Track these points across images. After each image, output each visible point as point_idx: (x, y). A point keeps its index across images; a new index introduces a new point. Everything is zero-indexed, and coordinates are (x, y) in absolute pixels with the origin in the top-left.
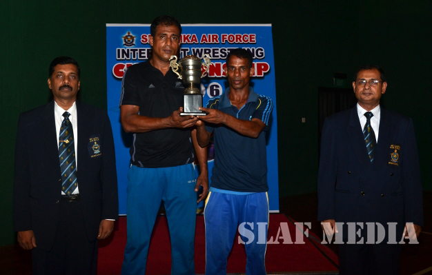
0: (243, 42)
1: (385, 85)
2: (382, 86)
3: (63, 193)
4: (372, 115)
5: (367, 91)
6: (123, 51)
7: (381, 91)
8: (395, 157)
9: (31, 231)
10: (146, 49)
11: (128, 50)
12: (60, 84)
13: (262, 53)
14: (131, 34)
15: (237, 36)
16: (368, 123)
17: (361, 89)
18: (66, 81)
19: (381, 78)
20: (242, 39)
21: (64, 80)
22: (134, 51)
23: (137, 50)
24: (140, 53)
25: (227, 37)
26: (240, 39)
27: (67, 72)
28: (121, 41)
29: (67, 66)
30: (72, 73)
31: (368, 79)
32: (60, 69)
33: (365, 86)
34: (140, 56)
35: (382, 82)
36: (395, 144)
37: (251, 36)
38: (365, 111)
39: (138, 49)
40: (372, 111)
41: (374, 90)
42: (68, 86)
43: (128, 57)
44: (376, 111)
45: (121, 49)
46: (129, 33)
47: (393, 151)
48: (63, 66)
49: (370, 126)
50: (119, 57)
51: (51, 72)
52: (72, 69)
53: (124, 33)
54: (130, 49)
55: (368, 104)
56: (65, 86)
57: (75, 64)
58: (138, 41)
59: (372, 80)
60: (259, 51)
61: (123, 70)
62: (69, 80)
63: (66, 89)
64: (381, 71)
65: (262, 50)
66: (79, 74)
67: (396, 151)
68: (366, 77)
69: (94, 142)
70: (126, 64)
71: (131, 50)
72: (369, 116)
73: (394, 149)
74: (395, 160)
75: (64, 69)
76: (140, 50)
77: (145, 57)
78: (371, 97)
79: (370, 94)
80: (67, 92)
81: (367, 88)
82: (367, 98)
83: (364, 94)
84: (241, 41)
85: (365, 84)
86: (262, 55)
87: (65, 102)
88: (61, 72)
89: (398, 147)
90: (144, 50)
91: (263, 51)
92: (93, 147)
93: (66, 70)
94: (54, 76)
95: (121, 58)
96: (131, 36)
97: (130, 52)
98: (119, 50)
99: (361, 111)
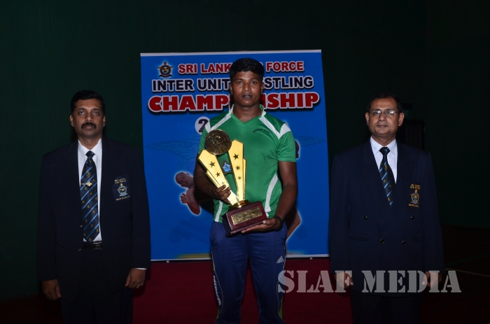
0: (289, 70)
1: (402, 117)
2: (398, 117)
3: (84, 240)
4: (389, 151)
5: (382, 123)
6: (159, 82)
7: (398, 123)
8: (415, 198)
9: (56, 280)
10: (184, 80)
11: (165, 82)
12: (82, 121)
13: (311, 82)
14: (167, 64)
15: (283, 64)
16: (385, 160)
17: (375, 121)
18: (89, 119)
19: (398, 108)
20: (288, 67)
21: (86, 117)
22: (171, 82)
23: (174, 81)
24: (178, 85)
25: (272, 65)
26: (286, 67)
27: (89, 109)
28: (157, 72)
29: (89, 101)
30: (95, 109)
31: (383, 109)
32: (81, 105)
33: (379, 117)
34: (178, 88)
35: (398, 113)
36: (416, 183)
37: (298, 63)
38: (380, 146)
39: (176, 80)
40: (389, 146)
41: (390, 121)
42: (92, 124)
43: (164, 89)
44: (393, 146)
45: (157, 81)
46: (165, 63)
47: (413, 191)
48: (85, 102)
49: (387, 164)
50: (155, 89)
51: (73, 108)
52: (95, 105)
53: (160, 63)
54: (166, 80)
55: (384, 138)
56: (87, 124)
57: (99, 98)
58: (176, 71)
59: (388, 110)
60: (308, 80)
61: (159, 104)
62: (92, 117)
63: (89, 127)
64: (397, 100)
65: (310, 79)
66: (103, 110)
67: (416, 191)
68: (381, 106)
69: (120, 183)
70: (162, 97)
71: (168, 81)
72: (385, 151)
73: (415, 189)
74: (415, 202)
75: (87, 105)
76: (178, 82)
77: (183, 89)
78: (386, 130)
79: (386, 126)
80: (90, 130)
81: (382, 119)
82: (382, 131)
83: (379, 126)
84: (287, 69)
85: (380, 115)
86: (311, 85)
87: (89, 141)
88: (83, 109)
89: (418, 187)
90: (182, 81)
91: (312, 80)
92: (119, 190)
93: (89, 106)
94: (76, 113)
95: (157, 90)
96: (168, 66)
97: (167, 83)
98: (154, 82)
99: (376, 146)
